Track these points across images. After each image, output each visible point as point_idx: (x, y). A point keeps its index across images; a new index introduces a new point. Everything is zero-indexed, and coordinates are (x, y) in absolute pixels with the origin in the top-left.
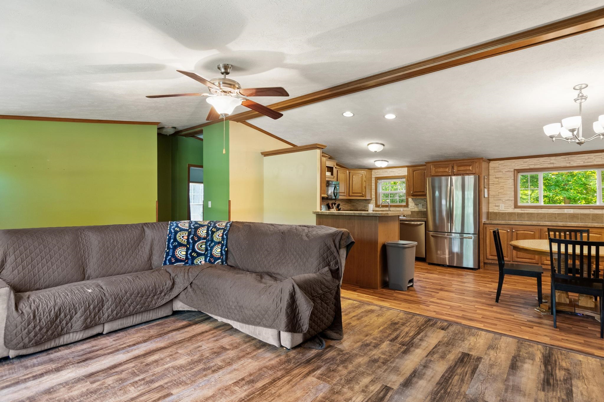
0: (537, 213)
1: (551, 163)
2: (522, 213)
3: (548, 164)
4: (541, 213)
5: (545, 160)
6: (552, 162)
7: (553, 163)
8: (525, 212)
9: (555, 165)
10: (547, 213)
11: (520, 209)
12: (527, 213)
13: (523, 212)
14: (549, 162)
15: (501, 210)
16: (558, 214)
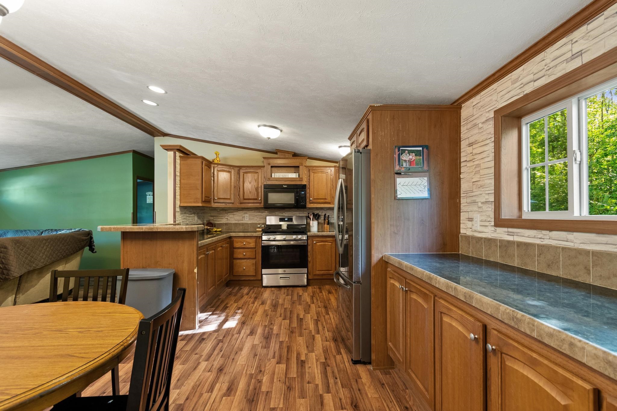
0: (538, 245)
1: (574, 57)
2: (509, 242)
3: (567, 61)
4: (548, 247)
5: (558, 53)
6: (576, 48)
7: (580, 53)
8: (517, 239)
9: (587, 58)
10: (564, 249)
11: (506, 229)
12: (520, 245)
13: (510, 238)
14: (569, 55)
15: (475, 231)
16: (595, 254)
